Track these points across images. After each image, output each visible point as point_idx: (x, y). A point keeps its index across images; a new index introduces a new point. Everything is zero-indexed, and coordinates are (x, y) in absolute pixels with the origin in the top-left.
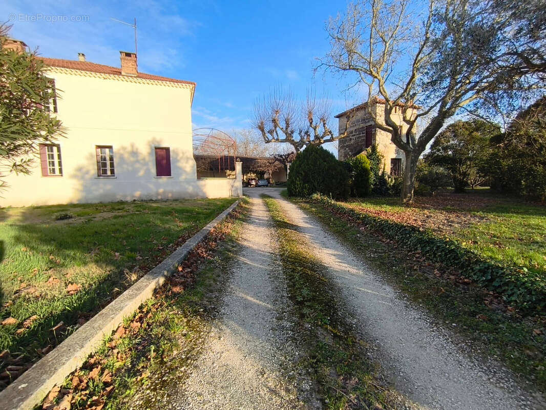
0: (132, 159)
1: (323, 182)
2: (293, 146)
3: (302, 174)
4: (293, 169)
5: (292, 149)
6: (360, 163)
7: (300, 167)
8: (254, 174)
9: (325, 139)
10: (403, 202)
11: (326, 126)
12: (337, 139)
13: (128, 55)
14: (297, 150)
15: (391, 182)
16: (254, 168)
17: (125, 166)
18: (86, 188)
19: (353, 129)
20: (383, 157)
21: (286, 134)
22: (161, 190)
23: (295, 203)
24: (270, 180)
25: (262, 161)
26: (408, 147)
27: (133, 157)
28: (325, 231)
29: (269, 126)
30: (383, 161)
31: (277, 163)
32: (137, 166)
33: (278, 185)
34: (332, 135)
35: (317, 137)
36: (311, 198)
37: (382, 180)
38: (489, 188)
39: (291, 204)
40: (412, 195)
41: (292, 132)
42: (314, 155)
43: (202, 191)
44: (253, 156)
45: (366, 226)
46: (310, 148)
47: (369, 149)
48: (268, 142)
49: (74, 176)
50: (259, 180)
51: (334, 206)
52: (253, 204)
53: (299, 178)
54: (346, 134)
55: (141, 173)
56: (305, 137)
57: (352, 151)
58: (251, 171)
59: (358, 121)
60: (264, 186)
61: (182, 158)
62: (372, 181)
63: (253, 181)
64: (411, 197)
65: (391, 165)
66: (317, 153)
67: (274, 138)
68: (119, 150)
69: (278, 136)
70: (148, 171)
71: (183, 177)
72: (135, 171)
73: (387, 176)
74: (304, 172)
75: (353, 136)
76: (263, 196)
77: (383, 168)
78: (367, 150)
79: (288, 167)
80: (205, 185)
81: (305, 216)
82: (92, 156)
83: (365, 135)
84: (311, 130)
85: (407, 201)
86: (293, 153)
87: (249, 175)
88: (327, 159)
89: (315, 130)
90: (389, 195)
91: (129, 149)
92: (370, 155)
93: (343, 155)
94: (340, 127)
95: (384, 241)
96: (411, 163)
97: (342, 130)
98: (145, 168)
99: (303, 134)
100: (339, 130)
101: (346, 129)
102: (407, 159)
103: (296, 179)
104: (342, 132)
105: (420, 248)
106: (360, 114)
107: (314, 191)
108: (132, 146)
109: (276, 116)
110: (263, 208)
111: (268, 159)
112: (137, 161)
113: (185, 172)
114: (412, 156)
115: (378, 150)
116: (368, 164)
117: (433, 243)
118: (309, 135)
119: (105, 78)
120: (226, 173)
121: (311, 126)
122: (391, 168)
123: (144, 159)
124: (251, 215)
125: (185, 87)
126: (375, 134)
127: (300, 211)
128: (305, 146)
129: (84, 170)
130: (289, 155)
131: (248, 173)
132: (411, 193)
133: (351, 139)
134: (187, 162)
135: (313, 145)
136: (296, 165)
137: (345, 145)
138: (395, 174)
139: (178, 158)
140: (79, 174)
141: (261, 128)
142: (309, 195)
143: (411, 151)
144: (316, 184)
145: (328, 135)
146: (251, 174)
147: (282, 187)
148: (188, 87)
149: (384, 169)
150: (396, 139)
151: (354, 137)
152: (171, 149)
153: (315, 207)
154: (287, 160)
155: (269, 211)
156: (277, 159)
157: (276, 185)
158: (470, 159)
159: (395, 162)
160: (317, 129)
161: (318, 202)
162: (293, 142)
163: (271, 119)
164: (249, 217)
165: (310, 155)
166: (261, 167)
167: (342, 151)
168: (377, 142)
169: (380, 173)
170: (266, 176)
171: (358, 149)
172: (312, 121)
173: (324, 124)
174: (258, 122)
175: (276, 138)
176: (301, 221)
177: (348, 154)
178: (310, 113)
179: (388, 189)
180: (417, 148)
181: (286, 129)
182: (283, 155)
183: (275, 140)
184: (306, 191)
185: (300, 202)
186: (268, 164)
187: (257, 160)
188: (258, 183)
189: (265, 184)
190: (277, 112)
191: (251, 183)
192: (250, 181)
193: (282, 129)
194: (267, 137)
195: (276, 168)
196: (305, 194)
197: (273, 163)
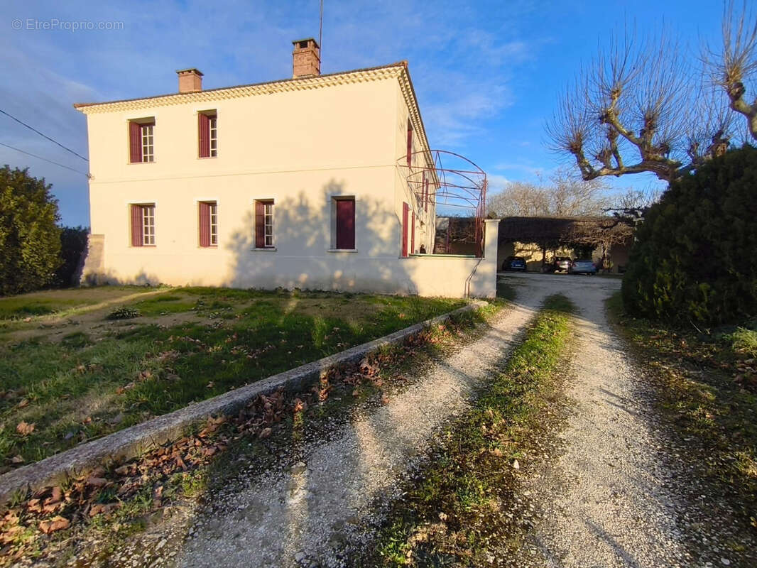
0: (299, 218)
8: (569, 248)
13: (303, 44)
16: (568, 238)
17: (290, 230)
18: (241, 266)
21: (641, 146)
22: (338, 274)
24: (605, 261)
25: (587, 224)
27: (301, 214)
32: (307, 229)
43: (408, 279)
48: (591, 176)
49: (230, 247)
50: (577, 260)
53: (672, 263)
55: (311, 242)
58: (562, 244)
60: (587, 273)
61: (375, 214)
63: (566, 262)
67: (607, 167)
68: (283, 204)
70: (320, 239)
71: (375, 251)
72: (303, 238)
80: (414, 268)
82: (250, 215)
87: (560, 251)
91: (297, 201)
98: (316, 233)
108: (301, 196)
111: (599, 220)
112: (306, 222)
113: (381, 241)
119: (271, 92)
120: (514, 246)
121: (737, 107)
123: (316, 218)
125: (387, 74)
129: (241, 237)
134: (384, 222)
139: (370, 214)
140: (235, 242)
146: (563, 249)
148: (393, 73)
152: (357, 199)
156: (621, 219)
157: (620, 272)
163: (597, 115)
166: (583, 235)
170: (596, 254)
172: (741, 91)
175: (613, 166)
181: (643, 134)
182: (639, 209)
183: (609, 171)
184: (698, 310)
185: (665, 355)
186: (600, 230)
187: (575, 223)
188: (574, 267)
189: (589, 270)
190: (614, 93)
191: (561, 266)
192: (558, 262)
193: (631, 136)
194: (589, 166)
195: (620, 237)
196: (695, 318)
197: (611, 227)
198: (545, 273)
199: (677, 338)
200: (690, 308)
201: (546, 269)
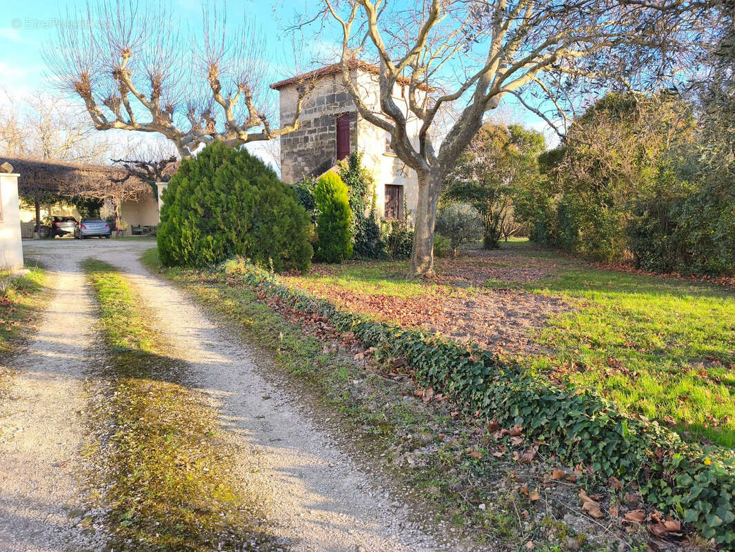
1: (249, 230)
2: (174, 144)
3: (196, 211)
4: (173, 198)
5: (170, 149)
6: (328, 192)
7: (193, 193)
8: (69, 205)
9: (250, 132)
10: (416, 274)
11: (252, 103)
12: (279, 137)
14: (184, 152)
15: (386, 230)
16: (68, 191)
19: (311, 117)
20: (371, 179)
21: (153, 110)
23: (181, 285)
24: (118, 221)
25: (93, 174)
26: (424, 162)
28: (264, 376)
29: (103, 87)
30: (371, 188)
31: (133, 180)
33: (139, 233)
34: (267, 125)
35: (231, 127)
36: (223, 271)
37: (370, 228)
38: (526, 239)
39: (169, 288)
40: (431, 258)
41: (170, 110)
42: (227, 167)
44: (67, 162)
45: (368, 348)
46: (214, 149)
47: (345, 163)
48: (104, 126)
50: (84, 220)
51: (281, 294)
52: (51, 293)
53: (191, 223)
54: (296, 126)
56: (204, 125)
57: (310, 166)
58: (60, 198)
59: (320, 101)
60: (100, 236)
62: (352, 228)
63: (69, 223)
64: (429, 262)
65: (386, 198)
66: (233, 162)
67: (119, 119)
69: (130, 113)
73: (379, 220)
74: (202, 206)
75: (311, 132)
76: (91, 266)
77: (371, 202)
78: (340, 165)
79: (160, 193)
81: (207, 325)
83: (335, 131)
84: (218, 108)
85: (424, 272)
86: (173, 160)
87: (56, 208)
88: (259, 179)
89: (226, 108)
90: (385, 257)
92: (347, 176)
93: (291, 172)
94: (283, 110)
95: (421, 397)
96: (429, 195)
97: (289, 116)
99: (197, 116)
100: (282, 117)
101: (297, 116)
102: (420, 187)
103: (181, 224)
104: (290, 120)
105: (521, 420)
106: (325, 87)
107: (228, 251)
109: (124, 64)
110: (82, 304)
111: (108, 171)
114: (431, 182)
115: (362, 166)
116: (343, 193)
117: (550, 404)
118: (212, 120)
121: (217, 100)
122: (387, 204)
124: (34, 332)
126: (355, 132)
127: (192, 309)
128: (202, 145)
130: (163, 163)
131: (53, 202)
132: (430, 255)
133: (306, 139)
135: (223, 144)
136: (179, 189)
137: (295, 150)
138: (393, 215)
141: (84, 91)
142: (217, 262)
143: (428, 172)
144: (233, 236)
145: (258, 124)
146: (61, 207)
147: (147, 238)
149: (373, 206)
150: (399, 145)
151: (313, 135)
153: (235, 296)
154: (159, 176)
155: (99, 314)
156: (132, 173)
157: (134, 233)
158: (505, 191)
159: (394, 191)
160: (231, 107)
161: (240, 283)
162: (172, 134)
163: (110, 69)
164: (24, 341)
165: (215, 167)
166: (88, 188)
167: (289, 162)
168: (360, 150)
169: (367, 215)
170: (105, 212)
171: (323, 160)
172: (219, 88)
173: (248, 99)
174: (75, 74)
175: (126, 120)
176: (195, 342)
177: (303, 170)
178: (214, 66)
179: (381, 245)
180: (439, 166)
181: (153, 98)
182: (149, 163)
183: (123, 125)
184: (208, 254)
185: (194, 282)
186: (109, 183)
187: (77, 172)
188: (83, 230)
189: (102, 233)
190: (125, 52)
191: (63, 229)
192: (58, 224)
193: (143, 99)
194: (102, 116)
195: (131, 193)
196: (207, 260)
197: (123, 181)
198: (42, 238)
199: (199, 274)
200: (204, 254)
201: (42, 234)
